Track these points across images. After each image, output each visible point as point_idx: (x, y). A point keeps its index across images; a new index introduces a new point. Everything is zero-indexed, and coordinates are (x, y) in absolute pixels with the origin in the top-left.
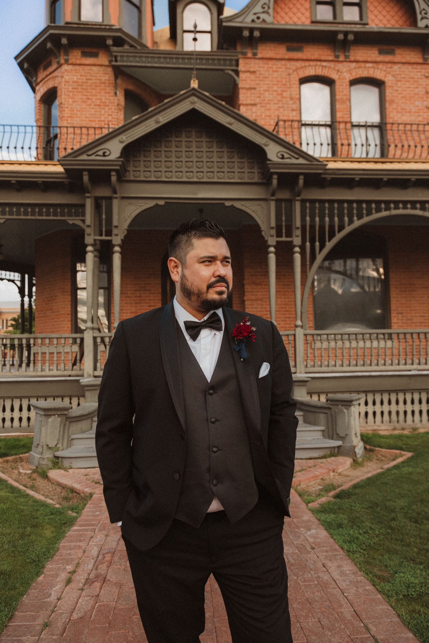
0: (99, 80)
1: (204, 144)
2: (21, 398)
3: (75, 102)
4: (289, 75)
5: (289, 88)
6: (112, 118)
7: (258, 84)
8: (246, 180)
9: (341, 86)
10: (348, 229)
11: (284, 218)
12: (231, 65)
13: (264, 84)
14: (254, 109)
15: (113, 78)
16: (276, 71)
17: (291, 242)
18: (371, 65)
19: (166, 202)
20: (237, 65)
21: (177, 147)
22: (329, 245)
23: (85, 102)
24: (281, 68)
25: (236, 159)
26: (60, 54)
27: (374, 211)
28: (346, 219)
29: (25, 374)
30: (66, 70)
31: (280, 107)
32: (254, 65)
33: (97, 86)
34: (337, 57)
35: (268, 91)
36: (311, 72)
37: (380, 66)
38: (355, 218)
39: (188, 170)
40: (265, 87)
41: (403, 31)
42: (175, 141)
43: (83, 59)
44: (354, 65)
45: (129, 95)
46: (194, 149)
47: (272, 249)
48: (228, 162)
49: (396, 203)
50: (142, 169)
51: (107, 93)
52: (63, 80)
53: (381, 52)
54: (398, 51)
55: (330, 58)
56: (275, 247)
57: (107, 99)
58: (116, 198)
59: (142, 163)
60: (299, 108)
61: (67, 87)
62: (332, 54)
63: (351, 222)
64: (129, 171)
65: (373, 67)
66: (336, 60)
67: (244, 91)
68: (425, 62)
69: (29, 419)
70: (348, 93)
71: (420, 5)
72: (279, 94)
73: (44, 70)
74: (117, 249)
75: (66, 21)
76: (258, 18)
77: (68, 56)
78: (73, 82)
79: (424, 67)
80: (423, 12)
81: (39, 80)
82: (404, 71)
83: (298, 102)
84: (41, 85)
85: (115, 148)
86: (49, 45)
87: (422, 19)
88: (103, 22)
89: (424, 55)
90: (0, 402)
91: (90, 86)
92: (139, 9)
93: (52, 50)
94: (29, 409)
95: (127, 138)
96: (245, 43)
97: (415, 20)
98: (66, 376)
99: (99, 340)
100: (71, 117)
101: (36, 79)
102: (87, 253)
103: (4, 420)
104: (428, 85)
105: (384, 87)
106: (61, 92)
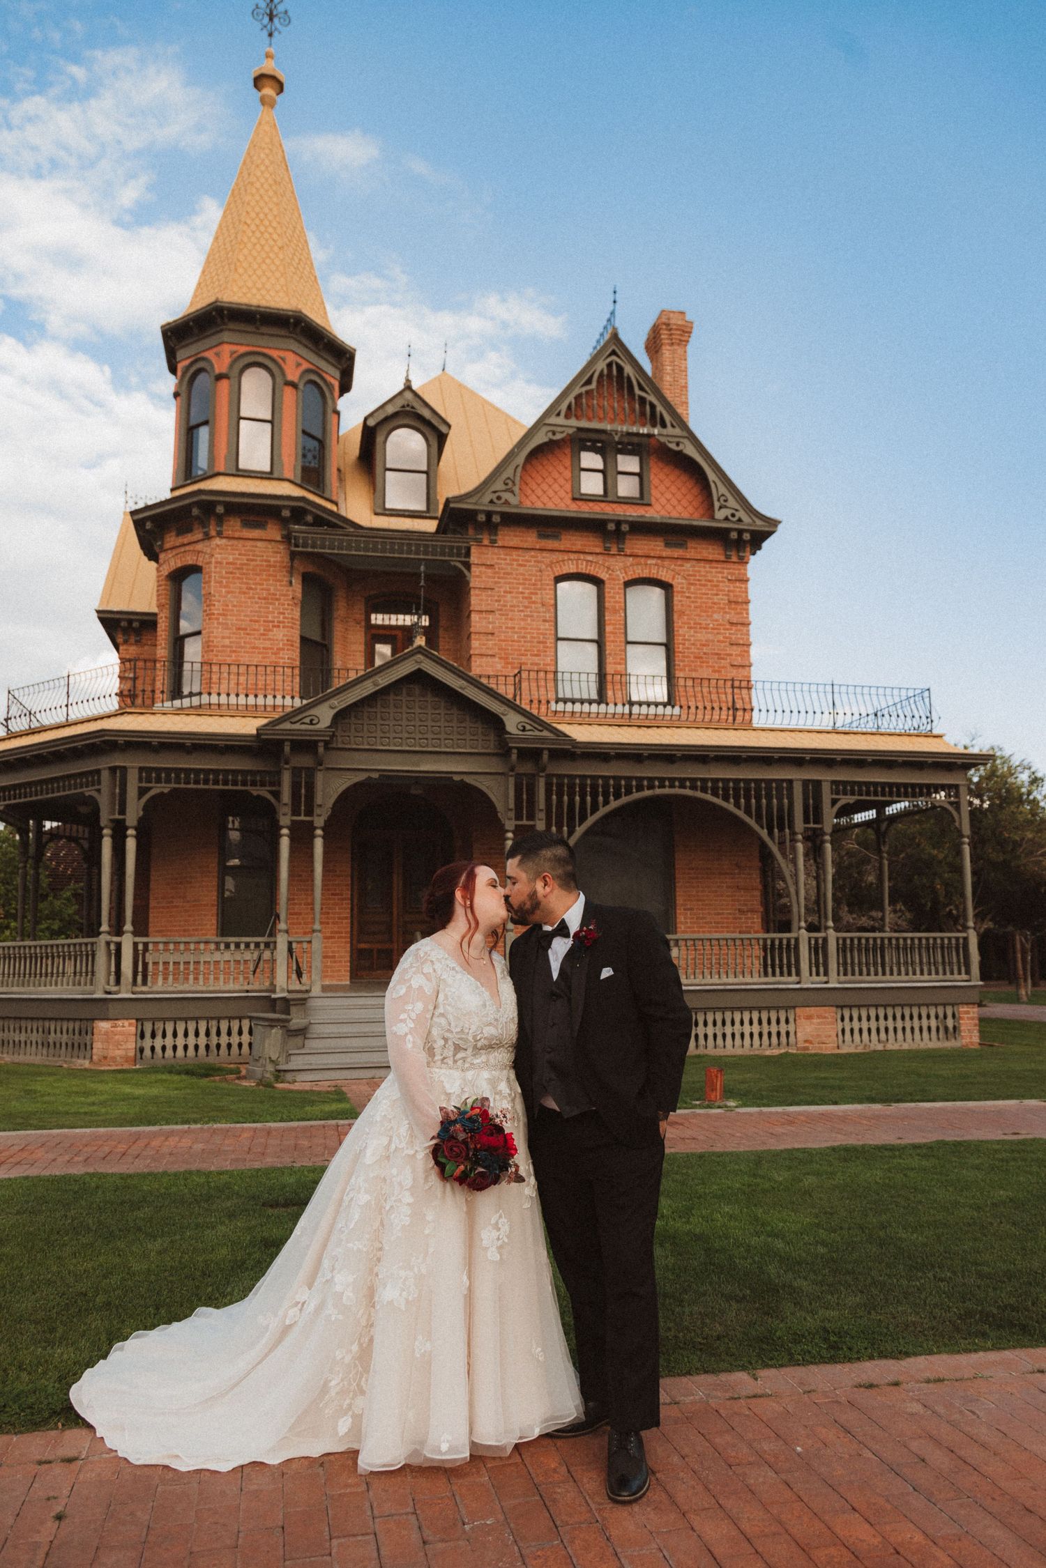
0: (266, 561)
1: (429, 704)
2: (186, 1020)
3: (232, 592)
4: (541, 571)
5: (540, 589)
6: (284, 618)
7: (496, 583)
9: (612, 591)
10: (602, 812)
11: (525, 798)
12: (459, 555)
13: (505, 583)
14: (491, 617)
15: (287, 559)
16: (521, 565)
18: (654, 561)
20: (468, 554)
21: (397, 707)
23: (244, 593)
24: (529, 561)
25: (468, 724)
26: (209, 524)
27: (635, 791)
28: (601, 798)
29: (193, 989)
30: (218, 546)
31: (527, 616)
32: (491, 556)
33: (265, 570)
34: (607, 549)
35: (511, 593)
36: (572, 569)
37: (666, 563)
38: (611, 798)
39: (409, 736)
40: (507, 587)
41: (695, 523)
42: (394, 700)
43: (244, 530)
44: (631, 559)
45: (307, 579)
46: (417, 710)
48: (458, 727)
49: (662, 780)
51: (278, 580)
52: (213, 560)
53: (667, 545)
54: (691, 544)
55: (598, 550)
56: (513, 831)
57: (276, 590)
58: (321, 769)
59: (353, 727)
60: (553, 619)
61: (218, 570)
62: (601, 544)
63: (606, 802)
65: (656, 564)
66: (606, 552)
67: (477, 592)
68: (727, 560)
69: (196, 1047)
70: (622, 600)
71: (718, 489)
72: (526, 598)
73: (177, 535)
74: (319, 832)
75: (216, 470)
76: (499, 498)
77: (221, 526)
78: (227, 563)
79: (725, 565)
80: (722, 499)
81: (167, 546)
82: (699, 571)
83: (552, 610)
84: (170, 554)
85: (324, 715)
86: (195, 511)
87: (721, 508)
88: (271, 472)
89: (726, 551)
90: (159, 1026)
91: (253, 570)
92: (322, 444)
93: (197, 518)
94: (197, 1034)
95: (340, 703)
96: (480, 527)
97: (712, 505)
98: (247, 991)
99: (294, 945)
100: (224, 615)
101: (163, 544)
102: (281, 836)
103: (164, 1048)
104: (733, 591)
105: (672, 592)
106: (210, 577)
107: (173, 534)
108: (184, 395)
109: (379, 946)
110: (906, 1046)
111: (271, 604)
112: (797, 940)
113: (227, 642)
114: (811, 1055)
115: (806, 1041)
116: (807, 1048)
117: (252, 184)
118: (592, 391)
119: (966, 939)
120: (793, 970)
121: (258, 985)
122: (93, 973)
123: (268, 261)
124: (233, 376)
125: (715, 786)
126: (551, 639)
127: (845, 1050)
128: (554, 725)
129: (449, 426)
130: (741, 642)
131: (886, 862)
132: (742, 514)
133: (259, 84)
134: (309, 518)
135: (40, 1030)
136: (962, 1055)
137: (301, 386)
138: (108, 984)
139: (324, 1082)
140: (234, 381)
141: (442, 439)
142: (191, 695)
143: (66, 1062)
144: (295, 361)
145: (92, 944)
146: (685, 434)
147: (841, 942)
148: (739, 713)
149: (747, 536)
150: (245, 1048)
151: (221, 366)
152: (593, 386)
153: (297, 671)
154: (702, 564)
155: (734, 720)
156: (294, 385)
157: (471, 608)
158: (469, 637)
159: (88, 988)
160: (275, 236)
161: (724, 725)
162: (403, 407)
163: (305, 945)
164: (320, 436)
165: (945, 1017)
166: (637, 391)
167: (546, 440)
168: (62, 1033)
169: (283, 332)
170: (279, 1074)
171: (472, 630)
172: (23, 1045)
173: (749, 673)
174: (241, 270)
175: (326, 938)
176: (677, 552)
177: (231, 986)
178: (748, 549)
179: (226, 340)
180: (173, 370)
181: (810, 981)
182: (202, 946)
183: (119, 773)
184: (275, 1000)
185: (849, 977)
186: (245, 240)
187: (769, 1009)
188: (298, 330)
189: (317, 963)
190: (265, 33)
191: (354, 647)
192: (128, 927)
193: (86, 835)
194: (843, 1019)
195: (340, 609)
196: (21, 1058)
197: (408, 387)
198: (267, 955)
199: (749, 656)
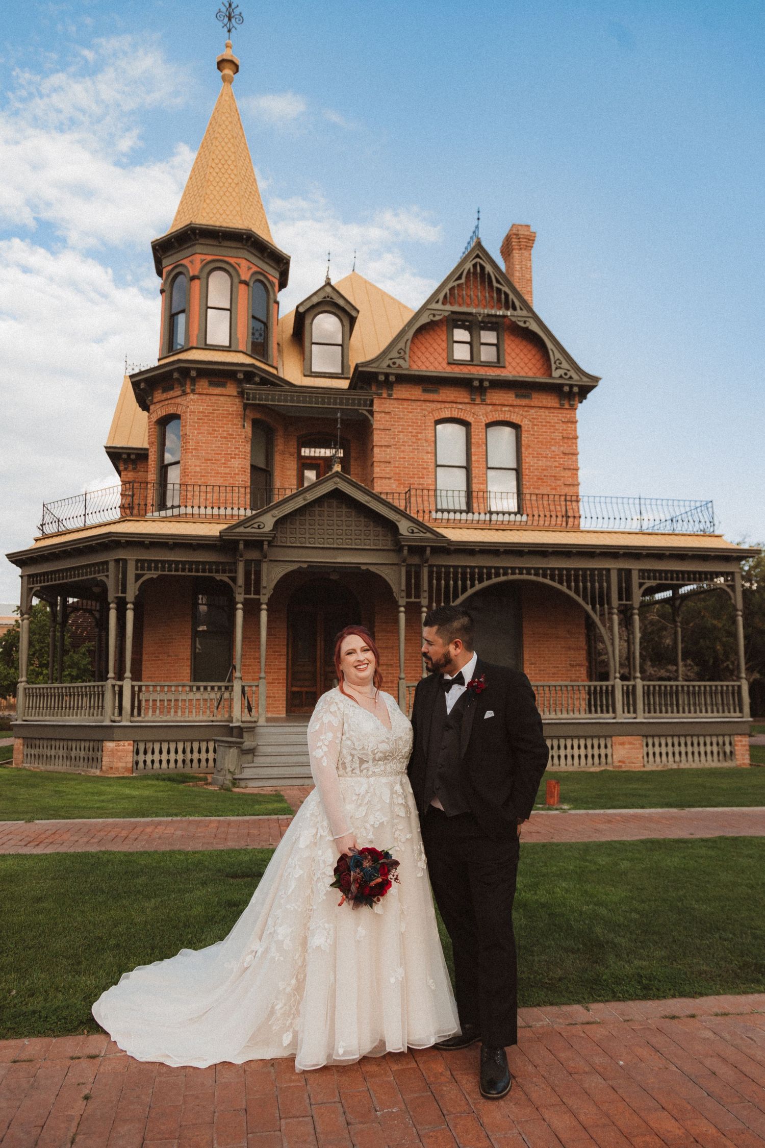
0: (226, 410)
1: (344, 514)
2: (169, 741)
3: (202, 433)
4: (425, 416)
5: (425, 429)
6: (239, 451)
7: (393, 425)
8: (381, 547)
9: (476, 430)
10: (470, 592)
11: (413, 582)
12: (365, 405)
13: (399, 425)
14: (388, 450)
15: (241, 409)
16: (410, 412)
17: (420, 603)
18: (507, 409)
20: (372, 404)
23: (210, 434)
24: (416, 409)
25: (372, 528)
26: (186, 384)
27: (493, 577)
28: (469, 582)
29: (174, 719)
30: (192, 399)
31: (415, 449)
32: (389, 405)
33: (226, 417)
34: (473, 400)
35: (403, 432)
36: (447, 414)
37: (517, 410)
38: (476, 582)
39: (329, 537)
40: (400, 428)
41: (537, 380)
43: (211, 388)
44: (491, 407)
45: (255, 423)
46: (335, 518)
47: (402, 608)
48: (365, 530)
49: (513, 569)
50: (288, 535)
51: (235, 424)
52: (189, 410)
53: (518, 396)
54: (535, 395)
55: (466, 400)
56: (405, 606)
57: (233, 431)
58: (265, 561)
59: (288, 530)
60: (434, 451)
61: (192, 417)
62: (468, 396)
63: (473, 585)
65: (510, 411)
66: (473, 402)
67: (378, 432)
68: (562, 407)
69: (176, 761)
70: (484, 437)
71: (555, 355)
72: (413, 436)
73: (163, 392)
74: (264, 606)
75: (191, 345)
76: (394, 363)
77: (195, 385)
78: (199, 412)
79: (560, 411)
80: (558, 362)
81: (155, 400)
82: (541, 416)
83: (433, 445)
84: (158, 406)
85: (268, 522)
86: (176, 375)
87: (557, 368)
88: (230, 346)
89: (560, 400)
90: (150, 745)
91: (217, 417)
92: (266, 325)
93: (177, 379)
94: (176, 752)
95: (279, 513)
96: (380, 385)
97: (550, 367)
98: (212, 721)
99: (246, 689)
100: (195, 449)
101: (152, 399)
102: (237, 609)
103: (153, 762)
104: (566, 430)
105: (521, 431)
106: (186, 422)
107: (160, 391)
108: (168, 292)
109: (306, 689)
110: (694, 766)
111: (230, 441)
112: (613, 687)
113: (198, 469)
114: (625, 772)
115: (620, 761)
116: (620, 767)
117: (216, 138)
118: (462, 284)
119: (739, 687)
120: (611, 709)
121: (220, 717)
122: (103, 706)
123: (228, 194)
124: (202, 277)
125: (551, 573)
126: (432, 466)
127: (649, 768)
128: (434, 529)
129: (358, 312)
130: (572, 467)
131: (679, 630)
132: (572, 373)
133: (221, 67)
134: (257, 379)
135: (65, 748)
136: (737, 773)
137: (251, 284)
138: (113, 715)
139: (267, 787)
140: (204, 280)
141: (352, 321)
142: (173, 507)
143: (83, 771)
144: (247, 265)
145: (102, 686)
146: (530, 315)
147: (646, 688)
148: (570, 519)
149: (576, 389)
150: (211, 763)
151: (194, 270)
152: (463, 281)
153: (248, 490)
154: (543, 410)
155: (567, 524)
156: (246, 283)
157: (374, 444)
158: (372, 465)
159: (99, 717)
160: (233, 176)
161: (559, 528)
162: (325, 298)
163: (254, 688)
164: (264, 320)
165: (724, 744)
166: (495, 284)
167: (428, 320)
168: (80, 750)
169: (239, 245)
170: (235, 782)
171: (374, 459)
172: (53, 757)
173: (578, 489)
174: (208, 201)
175: (268, 683)
176: (524, 402)
177: (200, 718)
178: (577, 399)
179: (198, 251)
180: (160, 273)
181: (623, 717)
182: (180, 689)
183: (122, 564)
184: (232, 727)
185: (652, 714)
186: (211, 179)
187: (592, 737)
188: (249, 243)
189: (263, 702)
190: (226, 29)
191: (289, 473)
192: (128, 674)
193: (98, 608)
194: (647, 745)
195: (280, 445)
196: (50, 768)
197: (328, 284)
198: (226, 695)
199: (577, 477)
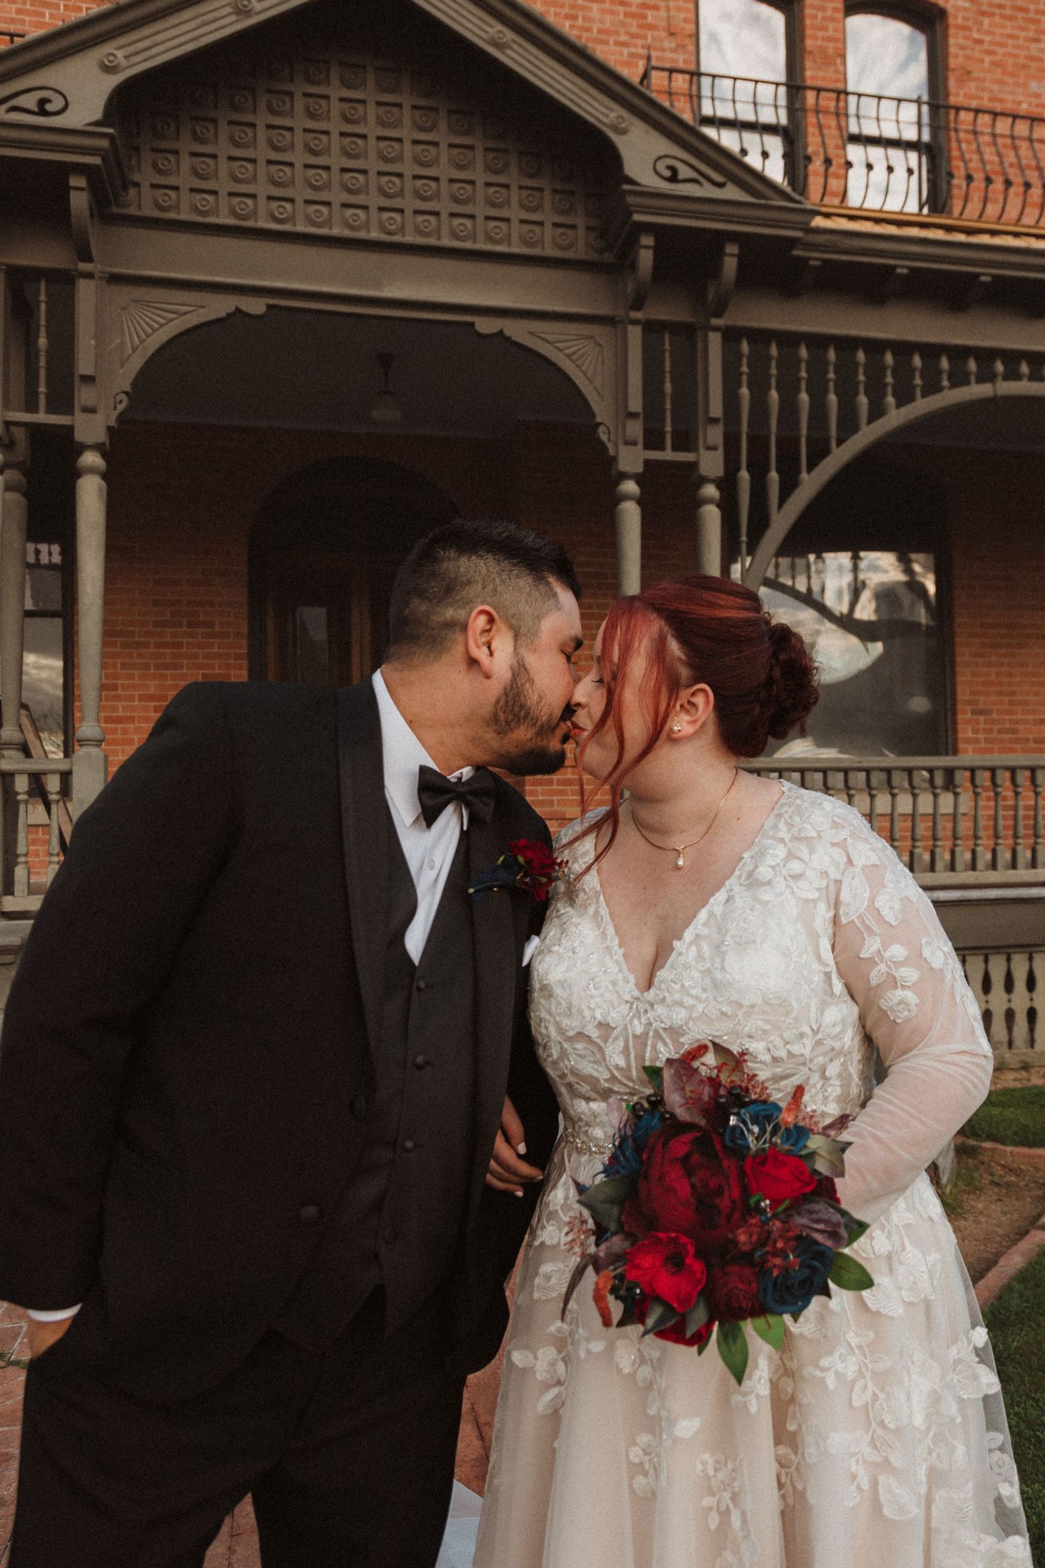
1: (407, 116)
8: (549, 251)
10: (867, 435)
11: (668, 387)
17: (694, 466)
19: (269, 307)
21: (312, 116)
22: (811, 483)
25: (513, 178)
27: (945, 383)
28: (863, 400)
38: (890, 400)
39: (352, 199)
42: (306, 95)
46: (371, 129)
47: (630, 487)
48: (488, 184)
49: (1012, 358)
50: (185, 179)
56: (639, 478)
58: (88, 276)
59: (186, 162)
63: (877, 411)
64: (137, 185)
70: (838, 37)
74: (92, 456)
85: (84, 87)
95: (131, 56)
